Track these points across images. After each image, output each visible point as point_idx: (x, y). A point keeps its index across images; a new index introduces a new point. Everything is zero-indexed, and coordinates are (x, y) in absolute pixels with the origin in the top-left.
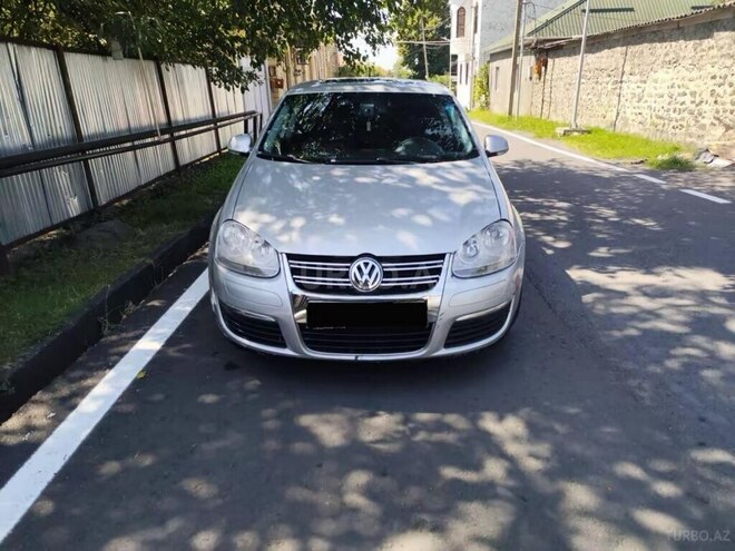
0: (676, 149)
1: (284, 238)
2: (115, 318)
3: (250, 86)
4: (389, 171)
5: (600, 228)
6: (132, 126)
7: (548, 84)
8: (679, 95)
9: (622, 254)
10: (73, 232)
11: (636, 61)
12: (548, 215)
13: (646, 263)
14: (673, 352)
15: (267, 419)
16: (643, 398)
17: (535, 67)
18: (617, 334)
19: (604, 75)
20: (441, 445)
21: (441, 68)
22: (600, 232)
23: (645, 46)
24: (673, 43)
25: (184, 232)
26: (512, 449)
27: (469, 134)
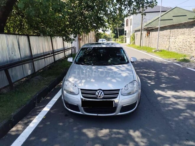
0: (185, 56)
1: (80, 85)
2: (39, 102)
3: (73, 42)
4: (106, 67)
5: (163, 79)
6: (44, 52)
7: (150, 38)
8: (185, 42)
9: (169, 86)
10: (29, 79)
11: (173, 33)
12: (150, 75)
13: (175, 89)
14: (181, 114)
15: (75, 130)
16: (172, 127)
17: (147, 34)
18: (166, 109)
19: (165, 36)
20: (119, 138)
21: (122, 34)
22: (163, 80)
23: (176, 30)
24: (183, 29)
25: (56, 79)
26: (137, 140)
27: (127, 57)
